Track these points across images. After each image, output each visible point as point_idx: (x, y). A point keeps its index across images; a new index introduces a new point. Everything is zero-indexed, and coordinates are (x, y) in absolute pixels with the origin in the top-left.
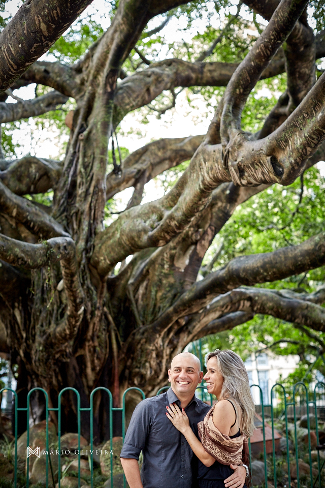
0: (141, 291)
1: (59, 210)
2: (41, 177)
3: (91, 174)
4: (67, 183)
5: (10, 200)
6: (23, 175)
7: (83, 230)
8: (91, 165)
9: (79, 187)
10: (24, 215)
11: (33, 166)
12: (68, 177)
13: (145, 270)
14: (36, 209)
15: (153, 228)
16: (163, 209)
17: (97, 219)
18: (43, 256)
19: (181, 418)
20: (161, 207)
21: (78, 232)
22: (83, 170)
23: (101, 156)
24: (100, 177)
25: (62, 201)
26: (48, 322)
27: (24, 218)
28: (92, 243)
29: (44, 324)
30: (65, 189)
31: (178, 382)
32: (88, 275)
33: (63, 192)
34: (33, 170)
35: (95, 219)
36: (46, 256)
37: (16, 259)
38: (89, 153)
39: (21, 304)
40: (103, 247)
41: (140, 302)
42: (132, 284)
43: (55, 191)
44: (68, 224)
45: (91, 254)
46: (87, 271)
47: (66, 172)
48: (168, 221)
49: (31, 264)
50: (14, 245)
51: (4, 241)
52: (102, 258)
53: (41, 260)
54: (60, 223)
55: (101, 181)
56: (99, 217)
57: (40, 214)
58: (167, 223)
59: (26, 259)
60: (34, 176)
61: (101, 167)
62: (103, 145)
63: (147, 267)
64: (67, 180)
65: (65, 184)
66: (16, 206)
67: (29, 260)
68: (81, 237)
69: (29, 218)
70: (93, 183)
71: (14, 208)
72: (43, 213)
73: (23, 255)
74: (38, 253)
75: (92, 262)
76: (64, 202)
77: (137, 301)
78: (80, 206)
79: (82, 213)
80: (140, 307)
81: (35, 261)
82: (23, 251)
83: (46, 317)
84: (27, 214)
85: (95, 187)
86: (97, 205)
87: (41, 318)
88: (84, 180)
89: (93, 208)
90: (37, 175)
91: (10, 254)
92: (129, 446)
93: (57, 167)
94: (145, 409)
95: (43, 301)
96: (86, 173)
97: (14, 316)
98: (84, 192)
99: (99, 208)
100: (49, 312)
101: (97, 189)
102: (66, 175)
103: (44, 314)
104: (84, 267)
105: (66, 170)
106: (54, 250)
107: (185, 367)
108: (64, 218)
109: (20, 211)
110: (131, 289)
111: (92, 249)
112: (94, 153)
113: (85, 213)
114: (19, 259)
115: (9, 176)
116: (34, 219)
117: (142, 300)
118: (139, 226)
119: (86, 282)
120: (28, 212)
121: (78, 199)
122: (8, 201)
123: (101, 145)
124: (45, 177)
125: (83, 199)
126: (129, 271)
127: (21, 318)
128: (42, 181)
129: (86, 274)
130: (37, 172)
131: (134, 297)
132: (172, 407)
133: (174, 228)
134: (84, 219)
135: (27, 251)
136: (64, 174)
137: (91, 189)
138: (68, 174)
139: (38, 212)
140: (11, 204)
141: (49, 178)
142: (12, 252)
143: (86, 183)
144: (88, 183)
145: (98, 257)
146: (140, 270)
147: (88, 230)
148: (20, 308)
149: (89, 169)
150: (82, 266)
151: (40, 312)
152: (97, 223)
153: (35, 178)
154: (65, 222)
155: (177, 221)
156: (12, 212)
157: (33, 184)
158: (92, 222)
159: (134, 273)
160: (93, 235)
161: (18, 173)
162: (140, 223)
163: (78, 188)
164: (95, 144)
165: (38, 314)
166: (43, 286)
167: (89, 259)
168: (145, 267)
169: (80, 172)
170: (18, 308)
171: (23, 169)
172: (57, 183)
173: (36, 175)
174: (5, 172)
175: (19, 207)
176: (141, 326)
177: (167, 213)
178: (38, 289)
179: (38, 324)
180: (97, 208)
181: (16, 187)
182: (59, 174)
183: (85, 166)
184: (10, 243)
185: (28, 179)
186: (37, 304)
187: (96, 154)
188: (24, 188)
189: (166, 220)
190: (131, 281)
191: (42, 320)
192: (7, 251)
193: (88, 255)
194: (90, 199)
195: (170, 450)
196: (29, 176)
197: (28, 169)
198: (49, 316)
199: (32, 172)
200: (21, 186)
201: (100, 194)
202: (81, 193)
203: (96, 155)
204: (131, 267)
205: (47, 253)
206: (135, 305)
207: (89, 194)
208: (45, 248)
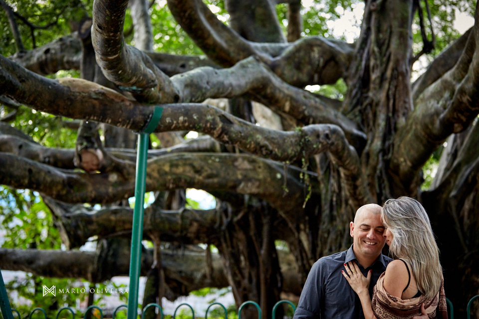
0: (467, 206)
1: (351, 103)
2: (326, 63)
3: (388, 54)
4: (360, 68)
5: (280, 91)
6: (303, 61)
7: (379, 125)
8: (387, 42)
9: (373, 72)
10: (300, 110)
11: (316, 49)
12: (361, 60)
13: (470, 178)
14: (316, 102)
15: (445, 108)
16: (454, 83)
17: (398, 111)
18: (296, 145)
19: (359, 277)
20: (453, 81)
21: (373, 128)
22: (376, 49)
23: (401, 30)
24: (400, 57)
25: (354, 92)
26: (338, 245)
27: (300, 113)
28: (391, 142)
29: (333, 248)
30: (357, 76)
31: (364, 241)
32: (386, 183)
33: (355, 80)
34: (316, 54)
35: (395, 111)
36: (300, 145)
37: (258, 147)
38: (385, 27)
39: (307, 226)
40: (402, 145)
41: (466, 221)
42: (455, 197)
43: (345, 80)
44: (363, 121)
45: (390, 155)
46: (385, 177)
47: (358, 55)
48: (459, 97)
49: (279, 155)
50: (254, 131)
51: (242, 126)
52: (402, 159)
53: (292, 150)
54: (351, 120)
55: (401, 62)
56: (400, 109)
57: (321, 107)
58: (458, 100)
59: (270, 148)
60: (317, 63)
61: (400, 44)
62: (403, 15)
63: (473, 174)
64: (360, 64)
65: (357, 70)
66: (289, 98)
67: (276, 150)
68: (377, 135)
69: (306, 113)
70: (391, 65)
71: (286, 101)
72: (325, 107)
73: (267, 143)
74: (288, 142)
75: (391, 166)
76: (357, 93)
77: (461, 219)
78: (374, 95)
79: (377, 104)
80: (466, 228)
81: (284, 151)
82: (267, 138)
83: (336, 239)
84: (304, 107)
85: (393, 70)
86: (397, 93)
87: (329, 240)
88: (378, 62)
89: (391, 97)
90: (322, 60)
91: (250, 142)
92: (301, 309)
93: (349, 49)
94: (319, 268)
95: (332, 218)
96: (380, 53)
97: (300, 242)
98: (378, 77)
99: (400, 96)
100: (339, 233)
101: (396, 72)
102: (359, 58)
103: (332, 236)
104: (381, 172)
105: (359, 52)
106: (310, 138)
107: (375, 227)
108: (357, 113)
109: (294, 104)
110: (453, 203)
111: (391, 149)
112: (391, 27)
113: (381, 104)
114: (262, 147)
115: (283, 63)
116: (314, 114)
117: (469, 217)
118: (431, 109)
119: (384, 192)
120: (305, 105)
121: (372, 86)
122: (277, 92)
123: (399, 15)
124: (332, 63)
125: (377, 87)
126: (452, 181)
127: (309, 244)
128: (328, 67)
129: (383, 182)
130: (321, 56)
131: (458, 214)
132: (351, 266)
133: (468, 104)
134: (380, 111)
135: (273, 138)
136: (356, 57)
137: (389, 73)
138: (361, 57)
139: (318, 105)
140: (281, 95)
141: (337, 63)
142: (253, 140)
143: (381, 65)
144: (384, 66)
145: (397, 159)
146: (464, 177)
147: (386, 125)
148: (307, 230)
149: (384, 48)
150: (378, 172)
151: (329, 233)
152: (398, 116)
153: (318, 65)
154: (358, 119)
155: (469, 96)
156: (284, 106)
157: (316, 72)
158: (390, 115)
159: (457, 182)
160: (393, 132)
161: (296, 60)
162: (432, 106)
163: (371, 73)
164: (392, 15)
165: (326, 235)
166: (332, 201)
167: (387, 163)
168: (470, 173)
169: (374, 52)
170: (305, 231)
171: (302, 54)
172: (347, 69)
173: (319, 61)
174: (278, 58)
175: (292, 99)
176: (466, 251)
177: (458, 87)
178: (326, 204)
179: (326, 248)
180: (397, 96)
181: (293, 77)
182: (350, 58)
183: (380, 44)
184: (249, 129)
185: (309, 67)
186: (324, 223)
187: (393, 27)
188: (304, 77)
189: (457, 95)
190: (453, 193)
191: (331, 242)
192: (246, 138)
193: (386, 157)
194: (386, 86)
195: (346, 312)
196: (310, 63)
197: (309, 53)
198: (339, 238)
199: (314, 57)
200: (301, 76)
201: (400, 78)
202: (375, 79)
203: (393, 29)
204: (455, 176)
205: (300, 141)
206: (458, 225)
207: (386, 79)
208: (297, 136)
